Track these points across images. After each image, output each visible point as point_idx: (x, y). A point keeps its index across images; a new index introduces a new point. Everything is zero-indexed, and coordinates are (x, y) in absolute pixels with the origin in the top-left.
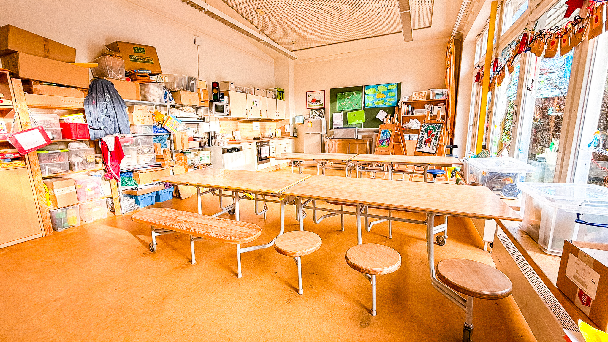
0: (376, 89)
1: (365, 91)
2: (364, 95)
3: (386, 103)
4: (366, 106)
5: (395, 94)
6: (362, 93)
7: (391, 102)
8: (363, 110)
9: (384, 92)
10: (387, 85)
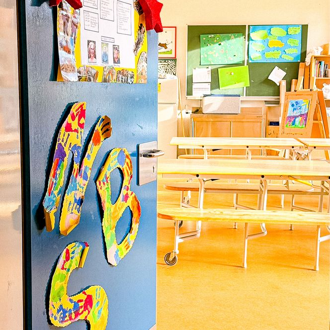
0: (269, 31)
1: (249, 35)
2: (248, 41)
3: (284, 56)
4: (251, 60)
5: (298, 42)
6: (245, 38)
7: (291, 54)
8: (246, 67)
9: (280, 38)
10: (286, 27)
